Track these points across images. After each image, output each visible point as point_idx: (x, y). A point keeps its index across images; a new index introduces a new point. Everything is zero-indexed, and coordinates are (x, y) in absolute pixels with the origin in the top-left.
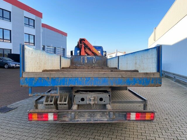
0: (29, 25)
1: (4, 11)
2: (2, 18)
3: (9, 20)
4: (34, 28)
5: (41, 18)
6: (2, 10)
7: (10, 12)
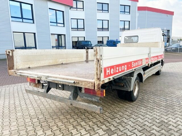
0: (125, 12)
1: (103, 4)
2: (102, 11)
3: (108, 11)
4: (130, 14)
5: (137, 2)
6: (101, 4)
7: (108, 4)
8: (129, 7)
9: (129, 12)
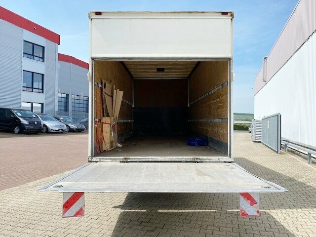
0: (33, 55)
4: (43, 61)
5: (57, 44)
8: (42, 48)
9: (43, 58)
